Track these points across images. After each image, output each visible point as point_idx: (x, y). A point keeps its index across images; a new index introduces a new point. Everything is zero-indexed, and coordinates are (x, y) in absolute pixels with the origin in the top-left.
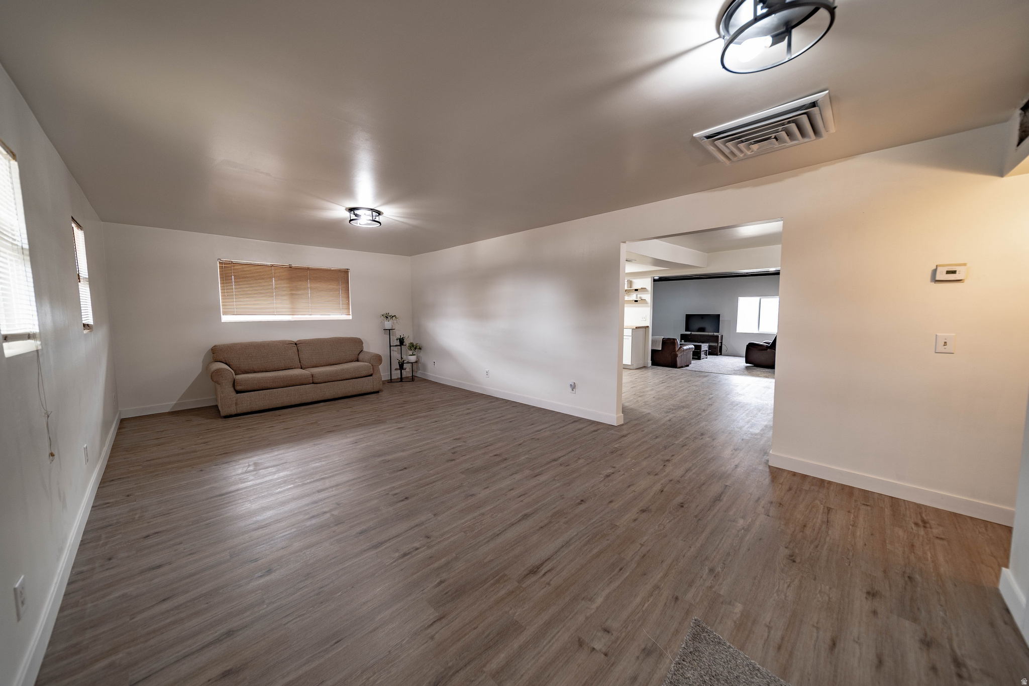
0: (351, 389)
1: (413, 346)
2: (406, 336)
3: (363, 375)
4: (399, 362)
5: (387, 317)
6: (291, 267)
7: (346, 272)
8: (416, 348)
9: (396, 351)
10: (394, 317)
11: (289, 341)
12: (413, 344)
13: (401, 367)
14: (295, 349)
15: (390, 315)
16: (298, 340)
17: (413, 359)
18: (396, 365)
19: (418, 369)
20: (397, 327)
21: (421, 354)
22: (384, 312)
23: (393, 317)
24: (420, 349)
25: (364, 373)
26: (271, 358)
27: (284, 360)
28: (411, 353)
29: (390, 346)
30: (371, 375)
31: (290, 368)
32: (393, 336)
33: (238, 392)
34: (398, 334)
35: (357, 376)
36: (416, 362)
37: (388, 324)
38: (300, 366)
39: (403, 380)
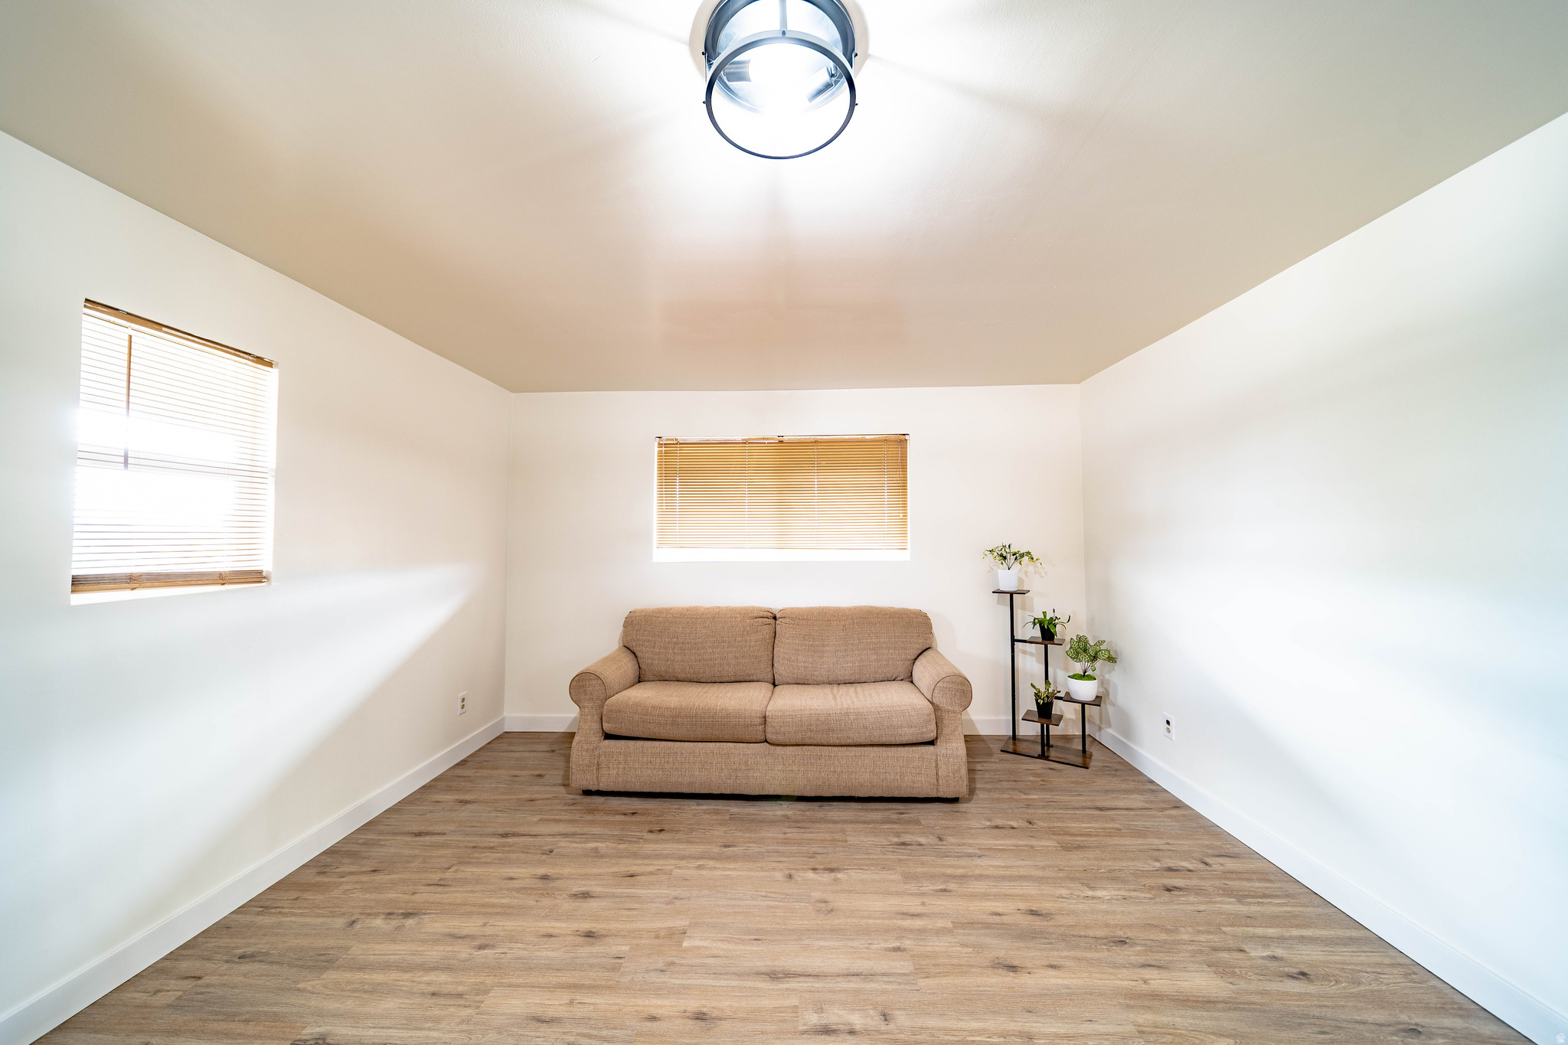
0: (867, 776)
1: (1085, 651)
2: (1062, 614)
3: (904, 740)
4: (1036, 695)
5: (1004, 556)
6: (781, 442)
7: (901, 441)
8: (1095, 658)
9: (1031, 654)
10: (1026, 558)
11: (760, 609)
12: (1086, 642)
13: (1045, 711)
14: (767, 631)
15: (1013, 550)
16: (781, 608)
17: (1085, 690)
18: (1027, 703)
19: (1105, 721)
20: (1033, 584)
21: (1115, 676)
22: (996, 543)
23: (1022, 556)
24: (1111, 659)
25: (908, 735)
26: (710, 650)
27: (736, 658)
28: (1078, 668)
29: (1013, 640)
30: (932, 743)
31: (747, 678)
32: (1023, 608)
33: (608, 736)
34: (1038, 605)
35: (884, 740)
36: (1098, 701)
37: (1008, 579)
38: (770, 676)
39: (1053, 753)
